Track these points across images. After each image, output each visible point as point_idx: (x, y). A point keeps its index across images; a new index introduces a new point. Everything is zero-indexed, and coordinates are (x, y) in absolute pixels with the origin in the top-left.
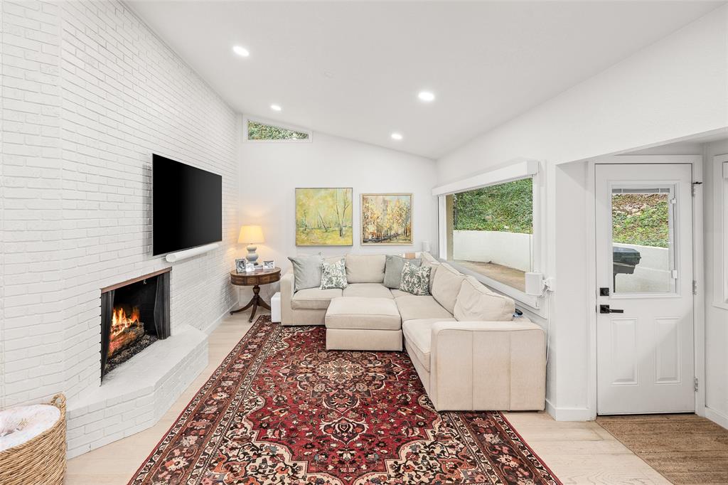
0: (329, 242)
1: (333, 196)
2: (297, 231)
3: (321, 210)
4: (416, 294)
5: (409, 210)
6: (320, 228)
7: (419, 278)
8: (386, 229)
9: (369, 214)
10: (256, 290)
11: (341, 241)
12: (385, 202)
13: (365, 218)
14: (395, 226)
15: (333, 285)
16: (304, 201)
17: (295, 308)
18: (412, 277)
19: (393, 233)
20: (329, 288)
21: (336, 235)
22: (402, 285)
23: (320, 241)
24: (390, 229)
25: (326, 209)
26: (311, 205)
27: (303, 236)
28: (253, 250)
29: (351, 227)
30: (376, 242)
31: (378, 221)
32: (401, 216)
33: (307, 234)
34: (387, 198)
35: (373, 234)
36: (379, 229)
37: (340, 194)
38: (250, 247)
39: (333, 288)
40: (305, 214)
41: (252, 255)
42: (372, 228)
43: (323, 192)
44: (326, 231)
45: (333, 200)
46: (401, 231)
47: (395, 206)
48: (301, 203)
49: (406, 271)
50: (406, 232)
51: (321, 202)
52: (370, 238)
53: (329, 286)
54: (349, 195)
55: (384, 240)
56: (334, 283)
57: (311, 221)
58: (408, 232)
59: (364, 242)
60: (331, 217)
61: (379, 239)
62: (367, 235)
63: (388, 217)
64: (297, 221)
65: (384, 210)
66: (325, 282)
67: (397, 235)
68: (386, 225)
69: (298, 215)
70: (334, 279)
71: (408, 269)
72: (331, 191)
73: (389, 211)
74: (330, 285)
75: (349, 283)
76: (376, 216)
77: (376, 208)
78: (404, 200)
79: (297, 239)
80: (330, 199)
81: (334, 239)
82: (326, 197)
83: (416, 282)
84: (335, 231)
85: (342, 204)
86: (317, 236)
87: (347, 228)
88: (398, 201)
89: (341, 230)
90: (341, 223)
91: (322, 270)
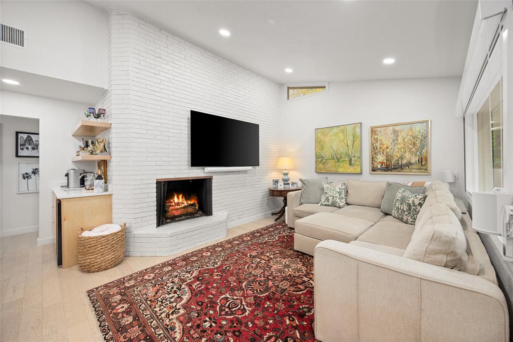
0: (340, 170)
1: (343, 132)
2: (316, 161)
3: (334, 145)
4: (406, 223)
5: (425, 137)
6: (333, 159)
7: (409, 205)
8: (396, 158)
9: (378, 145)
10: (285, 201)
11: (351, 170)
12: (395, 132)
14: (407, 155)
15: (330, 203)
16: (321, 139)
17: (295, 215)
18: (402, 204)
19: (404, 162)
20: (326, 205)
21: (347, 165)
22: (393, 211)
23: (334, 169)
24: (402, 158)
25: (338, 142)
26: (327, 141)
27: (321, 166)
28: (286, 174)
29: (360, 157)
30: (385, 171)
31: (388, 150)
32: (414, 144)
33: (324, 164)
34: (398, 128)
35: (382, 163)
36: (389, 158)
37: (350, 129)
38: (285, 172)
39: (329, 206)
40: (322, 148)
41: (285, 177)
42: (381, 158)
43: (335, 130)
44: (338, 161)
45: (344, 135)
46: (414, 160)
47: (407, 135)
48: (319, 140)
49: (398, 198)
50: (420, 161)
51: (334, 137)
52: (379, 166)
54: (358, 130)
55: (394, 169)
56: (330, 201)
57: (327, 153)
58: (423, 161)
59: (373, 170)
60: (342, 150)
61: (389, 168)
62: (376, 164)
63: (399, 146)
64: (316, 154)
65: (393, 140)
66: (323, 201)
67: (409, 164)
68: (396, 155)
69: (317, 149)
70: (331, 198)
71: (400, 195)
72: (342, 128)
73: (400, 140)
74: (327, 203)
75: (348, 204)
76: (385, 146)
77: (386, 139)
78: (418, 128)
79: (316, 168)
80: (341, 135)
81: (344, 167)
82: (337, 133)
83: (405, 209)
84: (345, 160)
85: (351, 138)
86: (331, 165)
87: (355, 158)
88: (411, 129)
89: (350, 160)
90: (350, 154)
91: (323, 190)
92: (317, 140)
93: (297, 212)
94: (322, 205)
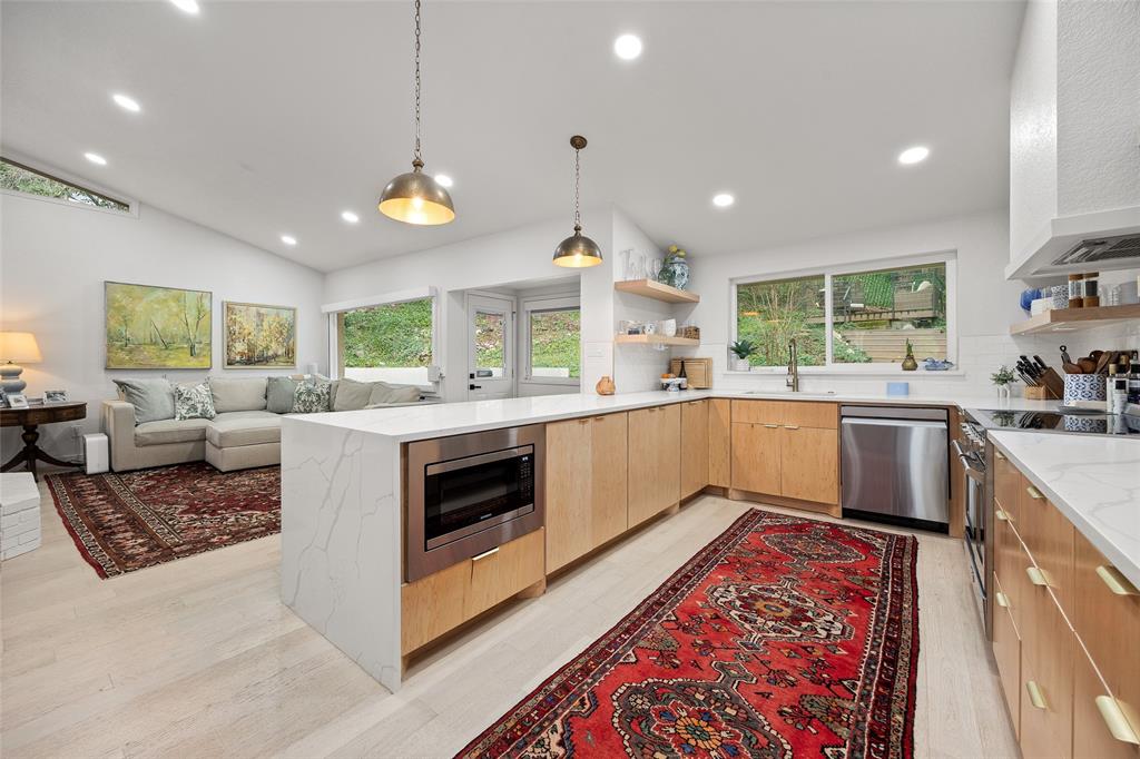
0: (171, 364)
2: (110, 347)
3: (150, 319)
5: (292, 327)
6: (153, 343)
7: (318, 395)
8: (261, 348)
9: (236, 328)
10: (30, 437)
11: (193, 363)
12: (259, 314)
13: (231, 333)
14: (274, 345)
15: (198, 414)
16: (123, 303)
17: (141, 443)
18: (310, 396)
19: (270, 353)
20: (191, 418)
21: (184, 355)
22: (296, 406)
23: (156, 362)
24: (267, 348)
25: (166, 316)
26: (137, 309)
27: (122, 355)
28: (16, 374)
29: (210, 344)
30: (246, 364)
31: (250, 337)
32: (282, 333)
33: (131, 352)
34: (263, 311)
35: (242, 354)
36: (251, 348)
37: (191, 300)
38: (8, 368)
39: (199, 417)
40: (126, 322)
41: (12, 381)
42: (240, 347)
43: (160, 294)
44: (167, 349)
45: (179, 306)
46: (281, 351)
47: (273, 322)
48: (117, 305)
49: (301, 391)
50: (287, 353)
51: (156, 306)
52: (238, 358)
53: (192, 414)
54: (206, 302)
55: (259, 361)
56: (199, 410)
57: (138, 331)
58: (290, 354)
59: (229, 364)
60: (176, 329)
61: (252, 360)
62: (233, 355)
63: (264, 334)
64: (109, 332)
65: (257, 326)
66: (183, 412)
67: (276, 356)
68: (261, 344)
69: (112, 322)
70: (199, 406)
71: (303, 388)
72: (179, 295)
73: (265, 326)
74: (194, 414)
76: (246, 331)
77: (247, 323)
78: (285, 315)
79: (109, 359)
80: (173, 304)
81: (181, 359)
82: (165, 301)
83: (314, 400)
84: (182, 348)
85: (195, 313)
86: (149, 354)
87: (201, 346)
88: (278, 315)
89: (192, 348)
90: (192, 338)
91: (177, 396)
92: (110, 305)
93: (148, 436)
94: (182, 418)
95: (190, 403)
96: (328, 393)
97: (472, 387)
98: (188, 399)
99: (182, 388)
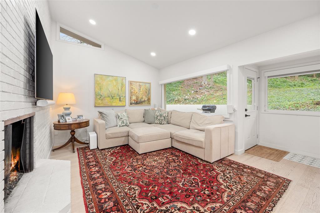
0: (114, 104)
1: (116, 81)
2: (96, 99)
3: (109, 87)
5: (150, 90)
6: (109, 97)
7: (164, 117)
8: (140, 98)
9: (133, 91)
10: (72, 133)
11: (120, 104)
12: (140, 86)
13: (131, 93)
14: (144, 97)
15: (124, 125)
16: (100, 82)
17: (108, 138)
18: (161, 117)
19: (143, 100)
20: (122, 126)
21: (118, 101)
22: (156, 121)
23: (109, 104)
24: (142, 98)
25: (112, 87)
26: (104, 84)
27: (100, 101)
28: (69, 109)
29: (125, 97)
30: (136, 104)
31: (137, 94)
32: (146, 92)
33: (102, 100)
34: (141, 84)
35: (134, 100)
36: (137, 98)
37: (119, 79)
38: (66, 106)
39: (125, 126)
40: (101, 89)
41: (67, 112)
42: (134, 98)
43: (110, 78)
44: (112, 99)
45: (116, 83)
46: (146, 99)
47: (144, 88)
48: (98, 83)
49: (158, 115)
50: (148, 100)
51: (109, 83)
52: (133, 102)
53: (123, 125)
54: (124, 81)
55: (140, 103)
57: (104, 92)
58: (149, 100)
59: (131, 104)
60: (115, 91)
61: (137, 102)
62: (132, 101)
63: (141, 93)
64: (96, 92)
65: (139, 89)
66: (120, 123)
67: (145, 101)
68: (140, 96)
69: (97, 89)
70: (125, 121)
71: (158, 114)
72: (116, 78)
73: (142, 90)
75: (130, 123)
76: (136, 92)
77: (136, 88)
78: (147, 85)
79: (95, 103)
80: (114, 82)
81: (116, 102)
82: (112, 81)
83: (163, 119)
84: (117, 98)
85: (121, 85)
86: (107, 101)
87: (123, 97)
88: (145, 85)
89: (120, 98)
90: (120, 94)
91: (118, 117)
92: (96, 82)
93: (110, 135)
94: (120, 126)
95: (122, 120)
96: (168, 116)
97: (246, 116)
98: (121, 118)
99: (119, 114)
